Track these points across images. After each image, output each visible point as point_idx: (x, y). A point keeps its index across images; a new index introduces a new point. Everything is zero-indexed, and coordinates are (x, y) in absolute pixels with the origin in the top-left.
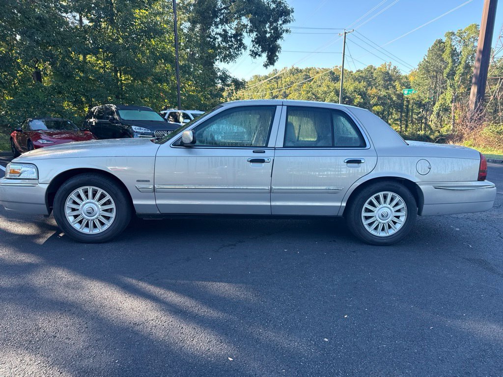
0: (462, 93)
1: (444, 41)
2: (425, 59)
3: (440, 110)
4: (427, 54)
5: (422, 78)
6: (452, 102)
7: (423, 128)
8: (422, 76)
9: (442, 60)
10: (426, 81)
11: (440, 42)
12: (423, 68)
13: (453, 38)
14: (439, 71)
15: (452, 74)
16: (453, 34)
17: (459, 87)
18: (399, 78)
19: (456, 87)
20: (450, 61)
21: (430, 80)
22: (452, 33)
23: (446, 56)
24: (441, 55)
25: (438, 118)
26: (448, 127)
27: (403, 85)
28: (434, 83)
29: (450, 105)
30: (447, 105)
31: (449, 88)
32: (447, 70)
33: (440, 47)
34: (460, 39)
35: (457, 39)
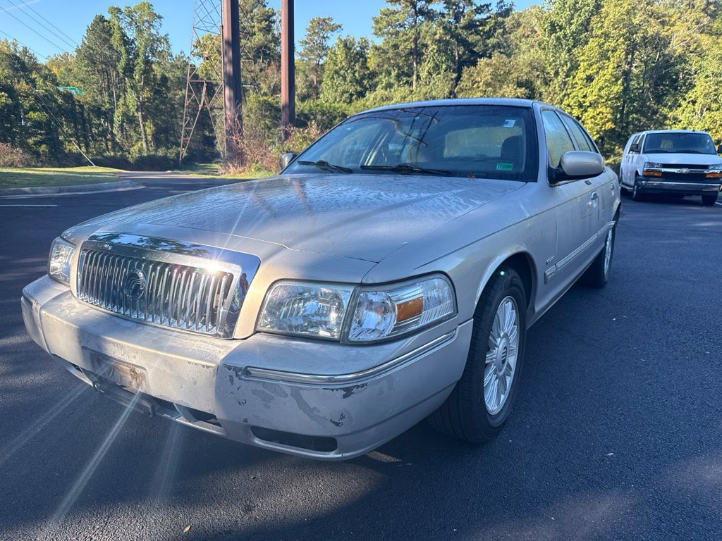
0: (148, 98)
1: (107, 18)
2: (84, 42)
3: (123, 122)
4: (85, 35)
5: (86, 71)
6: (137, 110)
7: (110, 147)
8: (84, 69)
9: (111, 47)
10: (93, 76)
11: (102, 19)
12: (85, 56)
13: (121, 17)
14: (110, 63)
15: (129, 70)
16: (119, 11)
17: (143, 89)
18: (36, 67)
19: (139, 89)
20: (123, 50)
21: (98, 75)
22: (117, 8)
23: (115, 41)
24: (108, 40)
25: (122, 132)
26: (139, 145)
27: (45, 78)
28: (106, 80)
29: (136, 114)
30: (131, 114)
31: (129, 90)
32: (122, 63)
33: (104, 27)
34: (130, 20)
35: (125, 20)
